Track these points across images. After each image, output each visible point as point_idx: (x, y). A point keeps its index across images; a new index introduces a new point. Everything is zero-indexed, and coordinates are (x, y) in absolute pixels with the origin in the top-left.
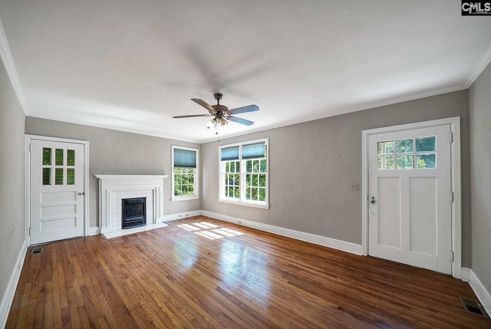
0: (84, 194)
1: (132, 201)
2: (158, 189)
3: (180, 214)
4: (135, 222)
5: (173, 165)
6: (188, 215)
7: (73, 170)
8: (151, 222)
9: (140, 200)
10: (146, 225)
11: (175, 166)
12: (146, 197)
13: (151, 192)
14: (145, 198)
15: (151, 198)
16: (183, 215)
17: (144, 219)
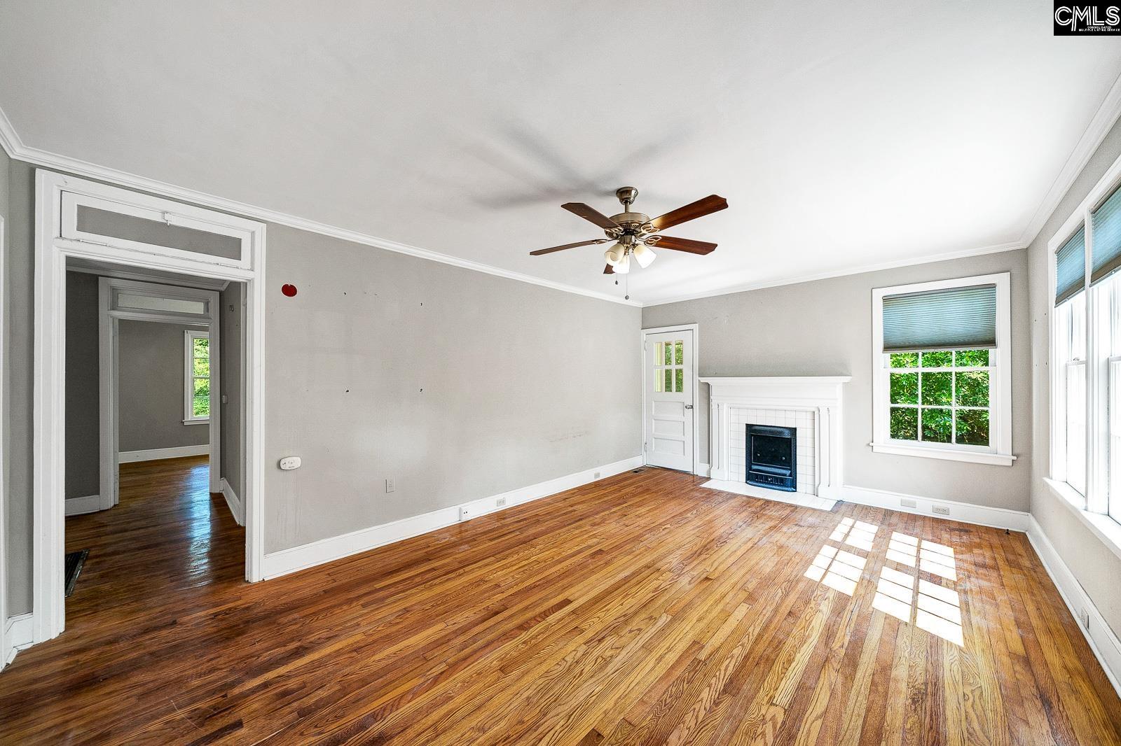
0: (692, 407)
1: (765, 431)
2: (823, 412)
3: (907, 497)
4: (770, 477)
5: (879, 343)
6: (946, 511)
7: (681, 370)
8: (810, 490)
9: (781, 433)
10: (796, 491)
11: (887, 348)
12: (795, 429)
13: (809, 416)
14: (794, 431)
15: (809, 432)
16: (925, 506)
17: (790, 475)
